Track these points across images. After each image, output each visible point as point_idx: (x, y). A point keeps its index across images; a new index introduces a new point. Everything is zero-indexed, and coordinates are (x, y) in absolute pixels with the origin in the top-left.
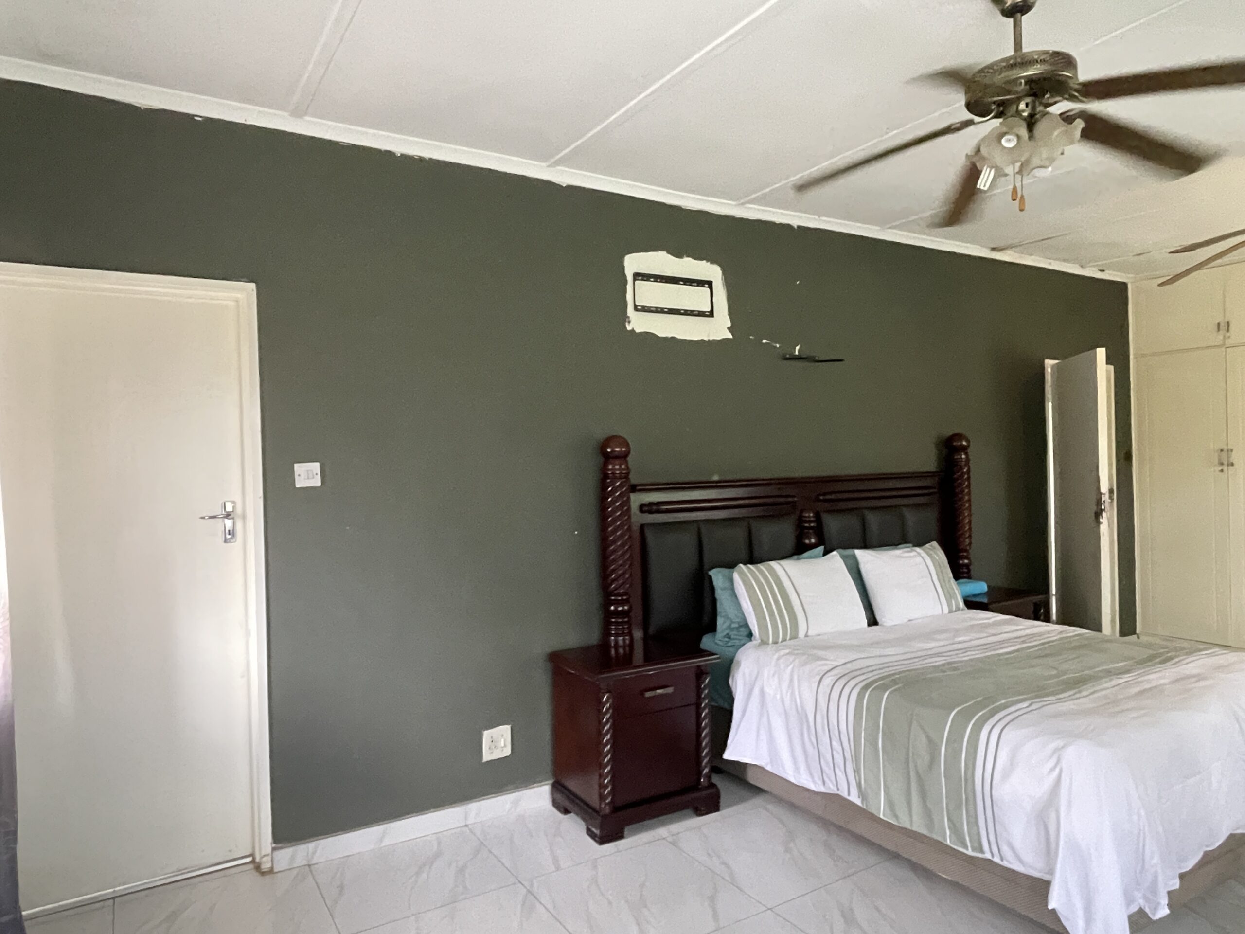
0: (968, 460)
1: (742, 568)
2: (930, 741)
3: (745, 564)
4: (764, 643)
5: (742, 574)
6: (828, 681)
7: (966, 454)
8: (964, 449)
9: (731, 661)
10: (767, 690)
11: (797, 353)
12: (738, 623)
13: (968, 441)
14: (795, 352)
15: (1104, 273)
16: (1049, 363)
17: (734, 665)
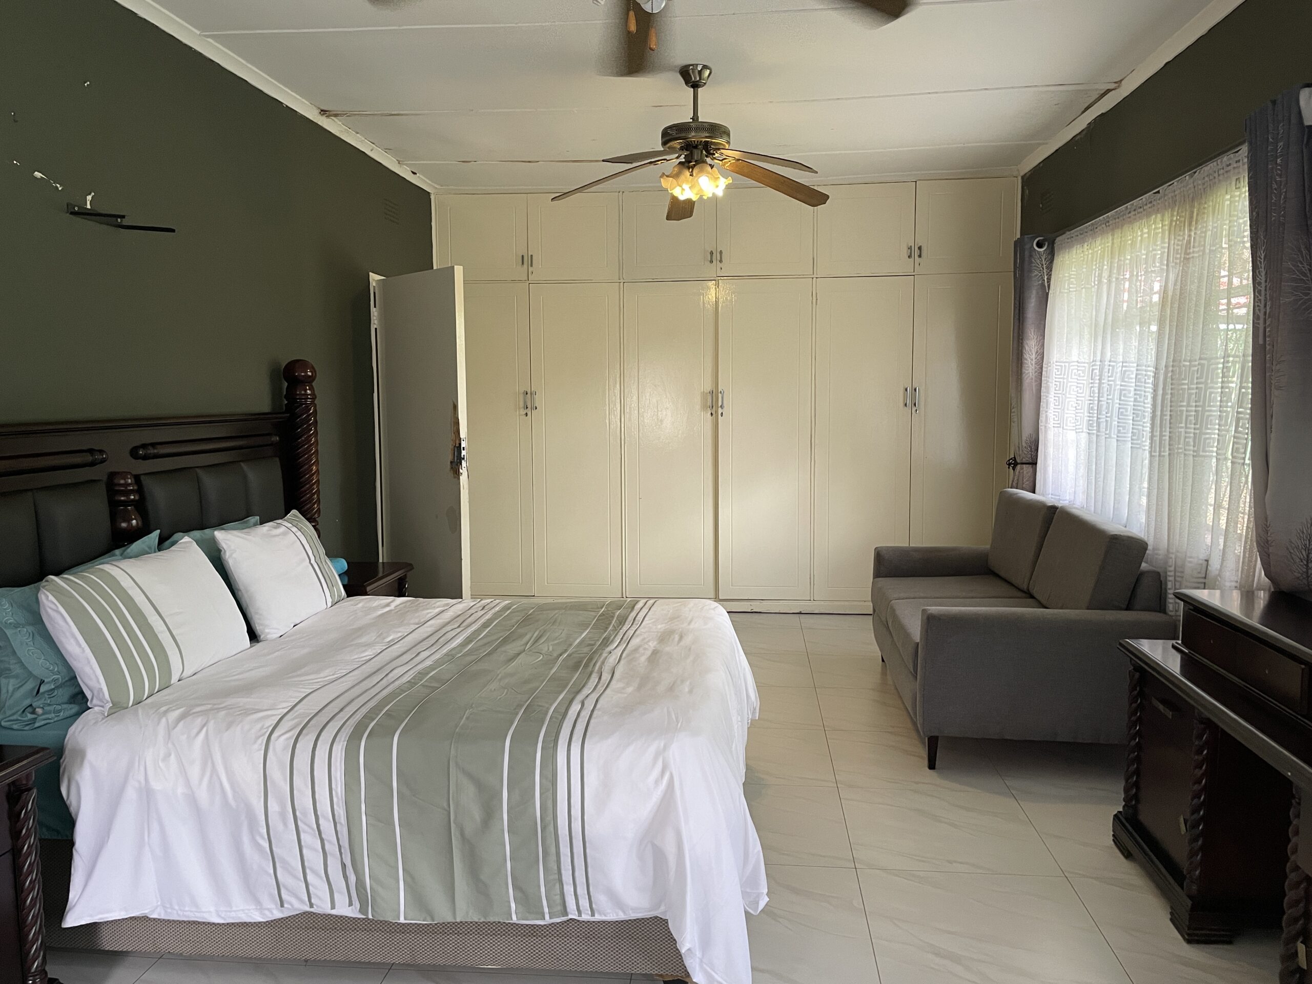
0: (314, 397)
1: (55, 581)
2: (480, 786)
3: (57, 574)
4: (118, 707)
5: (60, 594)
6: (281, 742)
7: (311, 389)
8: (310, 379)
9: (59, 751)
10: (156, 785)
11: (89, 207)
12: (54, 680)
13: (313, 371)
14: (86, 205)
15: (415, 175)
16: (374, 278)
17: (66, 760)
